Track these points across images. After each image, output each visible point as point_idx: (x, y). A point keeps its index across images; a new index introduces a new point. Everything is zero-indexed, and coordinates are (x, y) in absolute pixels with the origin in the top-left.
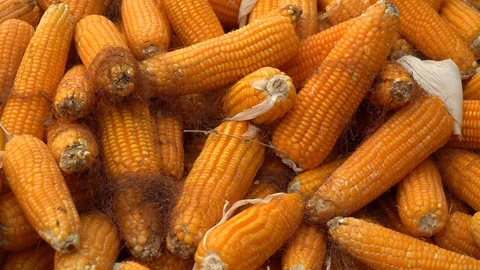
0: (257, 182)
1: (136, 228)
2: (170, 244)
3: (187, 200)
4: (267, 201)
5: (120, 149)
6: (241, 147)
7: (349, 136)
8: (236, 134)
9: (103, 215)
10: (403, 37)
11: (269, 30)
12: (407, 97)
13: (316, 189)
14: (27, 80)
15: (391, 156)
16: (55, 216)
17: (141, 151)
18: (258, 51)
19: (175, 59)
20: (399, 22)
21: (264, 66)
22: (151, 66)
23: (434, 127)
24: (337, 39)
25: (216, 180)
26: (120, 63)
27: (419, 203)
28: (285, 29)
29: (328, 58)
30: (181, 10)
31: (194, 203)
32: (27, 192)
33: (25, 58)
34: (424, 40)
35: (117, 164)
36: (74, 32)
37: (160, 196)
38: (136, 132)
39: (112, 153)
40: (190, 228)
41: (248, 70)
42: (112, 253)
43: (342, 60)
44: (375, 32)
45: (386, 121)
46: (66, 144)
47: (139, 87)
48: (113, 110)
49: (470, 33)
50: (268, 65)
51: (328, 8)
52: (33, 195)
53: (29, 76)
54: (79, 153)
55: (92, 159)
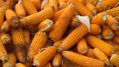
0: (46, 44)
1: (20, 56)
2: (28, 59)
3: (31, 49)
4: (48, 48)
5: (16, 39)
6: (42, 37)
7: (66, 33)
8: (41, 34)
9: (13, 53)
10: (76, 11)
11: (47, 11)
12: (78, 24)
13: (59, 45)
15: (75, 37)
16: (2, 54)
17: (20, 39)
18: (45, 16)
19: (27, 18)
20: (75, 8)
21: (46, 19)
22: (22, 20)
23: (84, 30)
24: (62, 12)
25: (37, 44)
26: (15, 20)
27: (82, 47)
28: (51, 11)
29: (60, 17)
30: (28, 8)
31: (32, 50)
34: (81, 12)
35: (15, 42)
36: (5, 14)
37: (25, 48)
38: (19, 35)
39: (14, 39)
40: (32, 55)
41: (43, 20)
42: (15, 61)
43: (64, 17)
44: (70, 11)
45: (73, 30)
46: (4, 38)
47: (19, 25)
48: (14, 30)
49: (91, 10)
50: (47, 19)
51: (60, 6)
54: (7, 40)
55: (10, 41)
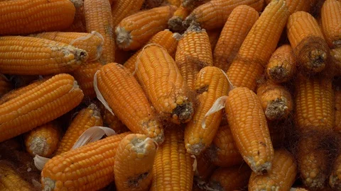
1: (310, 166)
2: (332, 181)
5: (308, 109)
9: (289, 153)
14: (249, 49)
16: (258, 148)
17: (322, 112)
22: (337, 54)
26: (318, 48)
32: (240, 128)
33: (250, 34)
35: (304, 119)
36: (287, 21)
37: (331, 146)
38: (321, 98)
39: (302, 110)
42: (291, 180)
46: (271, 99)
47: (328, 67)
48: (307, 80)
52: (244, 131)
53: (251, 46)
54: (280, 107)
55: (288, 112)
